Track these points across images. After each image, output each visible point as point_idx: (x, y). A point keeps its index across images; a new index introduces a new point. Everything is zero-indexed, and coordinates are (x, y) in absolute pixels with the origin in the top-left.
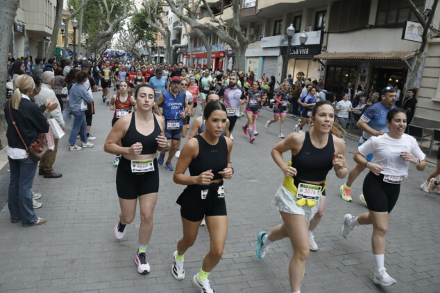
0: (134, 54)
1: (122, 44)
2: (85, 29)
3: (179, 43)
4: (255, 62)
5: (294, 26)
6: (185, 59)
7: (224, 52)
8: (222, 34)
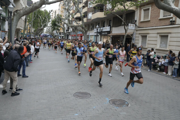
0: (52, 35)
2: (34, 26)
3: (69, 31)
7: (83, 34)
8: (79, 28)
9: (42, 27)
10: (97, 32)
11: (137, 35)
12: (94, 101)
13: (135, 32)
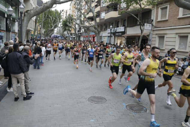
0: (63, 36)
1: (58, 32)
2: (44, 27)
3: (80, 32)
4: (105, 38)
5: (112, 26)
7: (95, 35)
8: (91, 29)
9: (53, 28)
10: (111, 33)
11: (154, 36)
12: (110, 106)
13: (152, 32)
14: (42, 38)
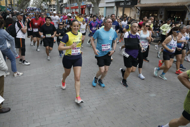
0: (41, 9)
1: (35, 4)
3: (62, 2)
4: (102, 10)
6: (66, 10)
14: (15, 11)
